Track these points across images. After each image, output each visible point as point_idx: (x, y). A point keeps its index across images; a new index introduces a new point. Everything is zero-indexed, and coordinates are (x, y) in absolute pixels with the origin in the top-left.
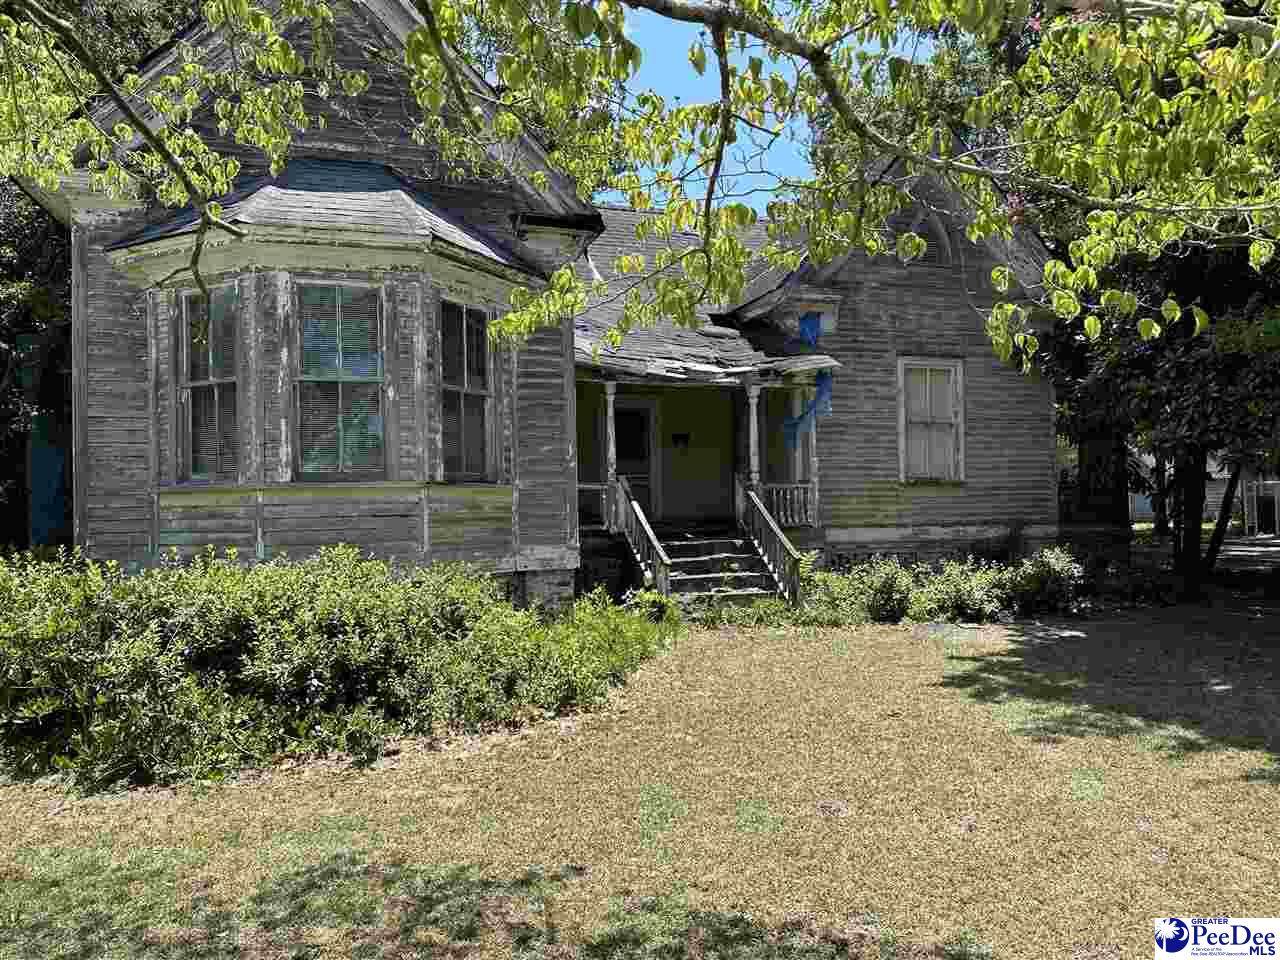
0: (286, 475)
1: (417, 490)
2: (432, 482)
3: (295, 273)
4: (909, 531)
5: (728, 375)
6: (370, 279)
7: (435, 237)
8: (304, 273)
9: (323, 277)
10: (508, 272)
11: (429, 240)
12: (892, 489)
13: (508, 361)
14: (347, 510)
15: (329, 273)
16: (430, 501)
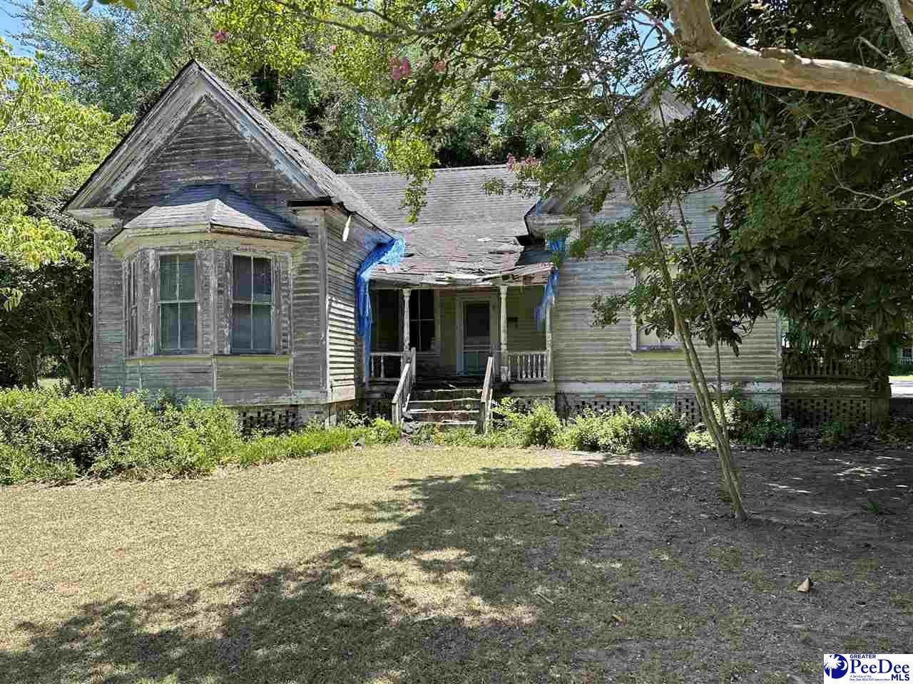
0: (151, 351)
1: (210, 359)
2: (221, 354)
3: (157, 250)
4: (641, 385)
5: (484, 280)
6: (191, 249)
7: (212, 225)
8: (161, 250)
9: (170, 250)
10: (276, 236)
11: (209, 226)
12: (625, 355)
13: (287, 284)
14: (178, 369)
15: (171, 248)
16: (218, 364)
